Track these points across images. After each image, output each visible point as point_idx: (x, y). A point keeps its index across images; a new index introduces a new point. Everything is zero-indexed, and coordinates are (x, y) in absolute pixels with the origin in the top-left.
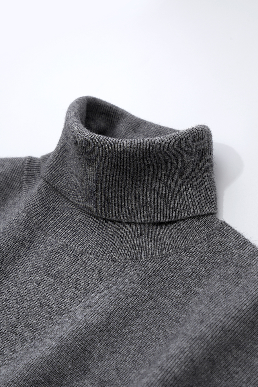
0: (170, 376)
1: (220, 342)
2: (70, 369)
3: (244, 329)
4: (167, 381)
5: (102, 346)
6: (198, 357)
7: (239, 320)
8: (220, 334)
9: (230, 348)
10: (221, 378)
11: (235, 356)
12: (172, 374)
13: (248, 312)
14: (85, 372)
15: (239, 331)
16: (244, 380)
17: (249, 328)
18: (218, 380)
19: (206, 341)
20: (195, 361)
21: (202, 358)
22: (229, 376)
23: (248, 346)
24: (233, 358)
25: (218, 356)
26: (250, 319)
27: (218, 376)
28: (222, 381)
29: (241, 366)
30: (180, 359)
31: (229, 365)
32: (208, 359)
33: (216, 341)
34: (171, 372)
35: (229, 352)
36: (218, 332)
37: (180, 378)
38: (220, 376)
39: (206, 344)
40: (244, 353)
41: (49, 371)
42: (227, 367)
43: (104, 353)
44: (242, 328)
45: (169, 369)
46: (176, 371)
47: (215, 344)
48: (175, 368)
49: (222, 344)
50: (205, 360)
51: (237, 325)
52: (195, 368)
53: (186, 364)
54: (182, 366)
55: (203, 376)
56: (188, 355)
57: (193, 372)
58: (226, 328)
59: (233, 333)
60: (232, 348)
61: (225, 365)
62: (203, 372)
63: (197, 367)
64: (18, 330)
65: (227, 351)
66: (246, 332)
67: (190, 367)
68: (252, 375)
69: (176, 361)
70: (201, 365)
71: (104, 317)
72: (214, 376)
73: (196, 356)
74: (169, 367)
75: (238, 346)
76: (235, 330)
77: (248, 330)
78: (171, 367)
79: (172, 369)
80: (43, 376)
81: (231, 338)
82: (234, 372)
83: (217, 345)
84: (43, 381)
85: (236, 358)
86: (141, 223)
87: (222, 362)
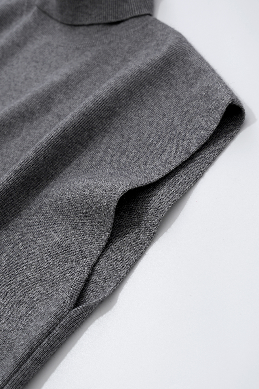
0: (99, 99)
1: (137, 80)
2: (39, 109)
3: (155, 72)
4: (96, 102)
5: (61, 95)
6: (120, 88)
7: (152, 66)
8: (137, 74)
9: (144, 84)
10: (136, 104)
11: (147, 90)
12: (100, 98)
13: (158, 61)
14: (48, 111)
15: (151, 73)
16: (153, 104)
17: (158, 72)
18: (135, 105)
19: (127, 78)
20: (118, 90)
21: (123, 89)
22: (142, 103)
23: (157, 84)
24: (145, 91)
25: (135, 89)
26: (160, 66)
27: (135, 102)
28: (137, 106)
29: (151, 96)
30: (107, 89)
31: (142, 95)
32: (128, 90)
33: (133, 79)
34: (100, 97)
35: (143, 86)
36: (136, 73)
37: (107, 101)
38: (136, 102)
39: (127, 80)
40: (154, 88)
41: (24, 110)
42: (141, 96)
43: (63, 100)
44: (153, 71)
45: (99, 95)
46: (104, 96)
47: (133, 80)
48: (103, 94)
49: (138, 81)
50: (125, 90)
51: (150, 69)
52: (118, 95)
53: (112, 91)
54: (108, 93)
55: (123, 101)
56: (113, 86)
57: (116, 98)
58: (142, 70)
59: (146, 74)
60: (145, 84)
61: (140, 95)
62: (123, 98)
63: (119, 95)
64: (9, 93)
65: (141, 86)
66: (156, 74)
67: (114, 94)
68: (158, 101)
69: (105, 90)
70: (122, 94)
71: (65, 78)
72: (131, 102)
73: (119, 87)
74: (100, 94)
75: (150, 83)
76: (148, 72)
77: (157, 73)
78: (101, 94)
79: (101, 95)
80: (19, 113)
81: (145, 77)
82: (146, 100)
83: (134, 81)
84: (19, 116)
85: (148, 91)
86: (98, 24)
87: (138, 93)
